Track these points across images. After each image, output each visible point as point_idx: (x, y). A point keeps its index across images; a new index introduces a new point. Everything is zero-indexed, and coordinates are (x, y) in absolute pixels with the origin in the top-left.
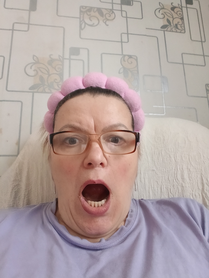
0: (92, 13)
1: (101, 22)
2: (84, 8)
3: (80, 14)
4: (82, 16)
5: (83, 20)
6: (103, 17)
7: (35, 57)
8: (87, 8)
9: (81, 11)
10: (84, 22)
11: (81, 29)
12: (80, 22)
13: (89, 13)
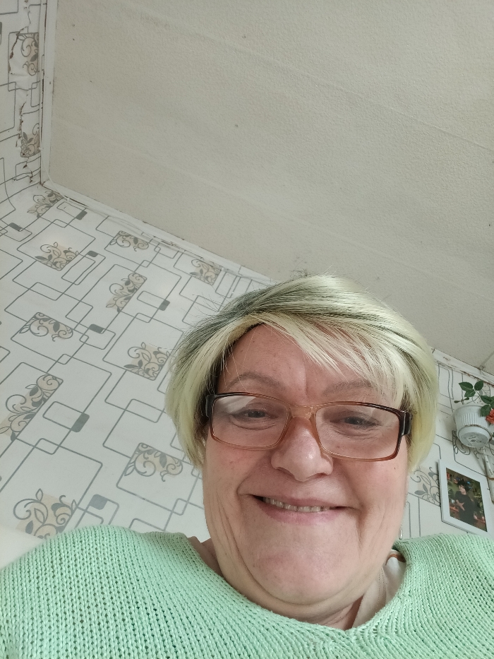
0: (151, 457)
1: (157, 473)
2: (145, 446)
3: (135, 453)
4: (136, 456)
5: (134, 462)
6: (163, 467)
7: (40, 492)
8: (149, 448)
9: (137, 449)
10: (135, 465)
11: (125, 473)
12: (129, 463)
13: (146, 455)
